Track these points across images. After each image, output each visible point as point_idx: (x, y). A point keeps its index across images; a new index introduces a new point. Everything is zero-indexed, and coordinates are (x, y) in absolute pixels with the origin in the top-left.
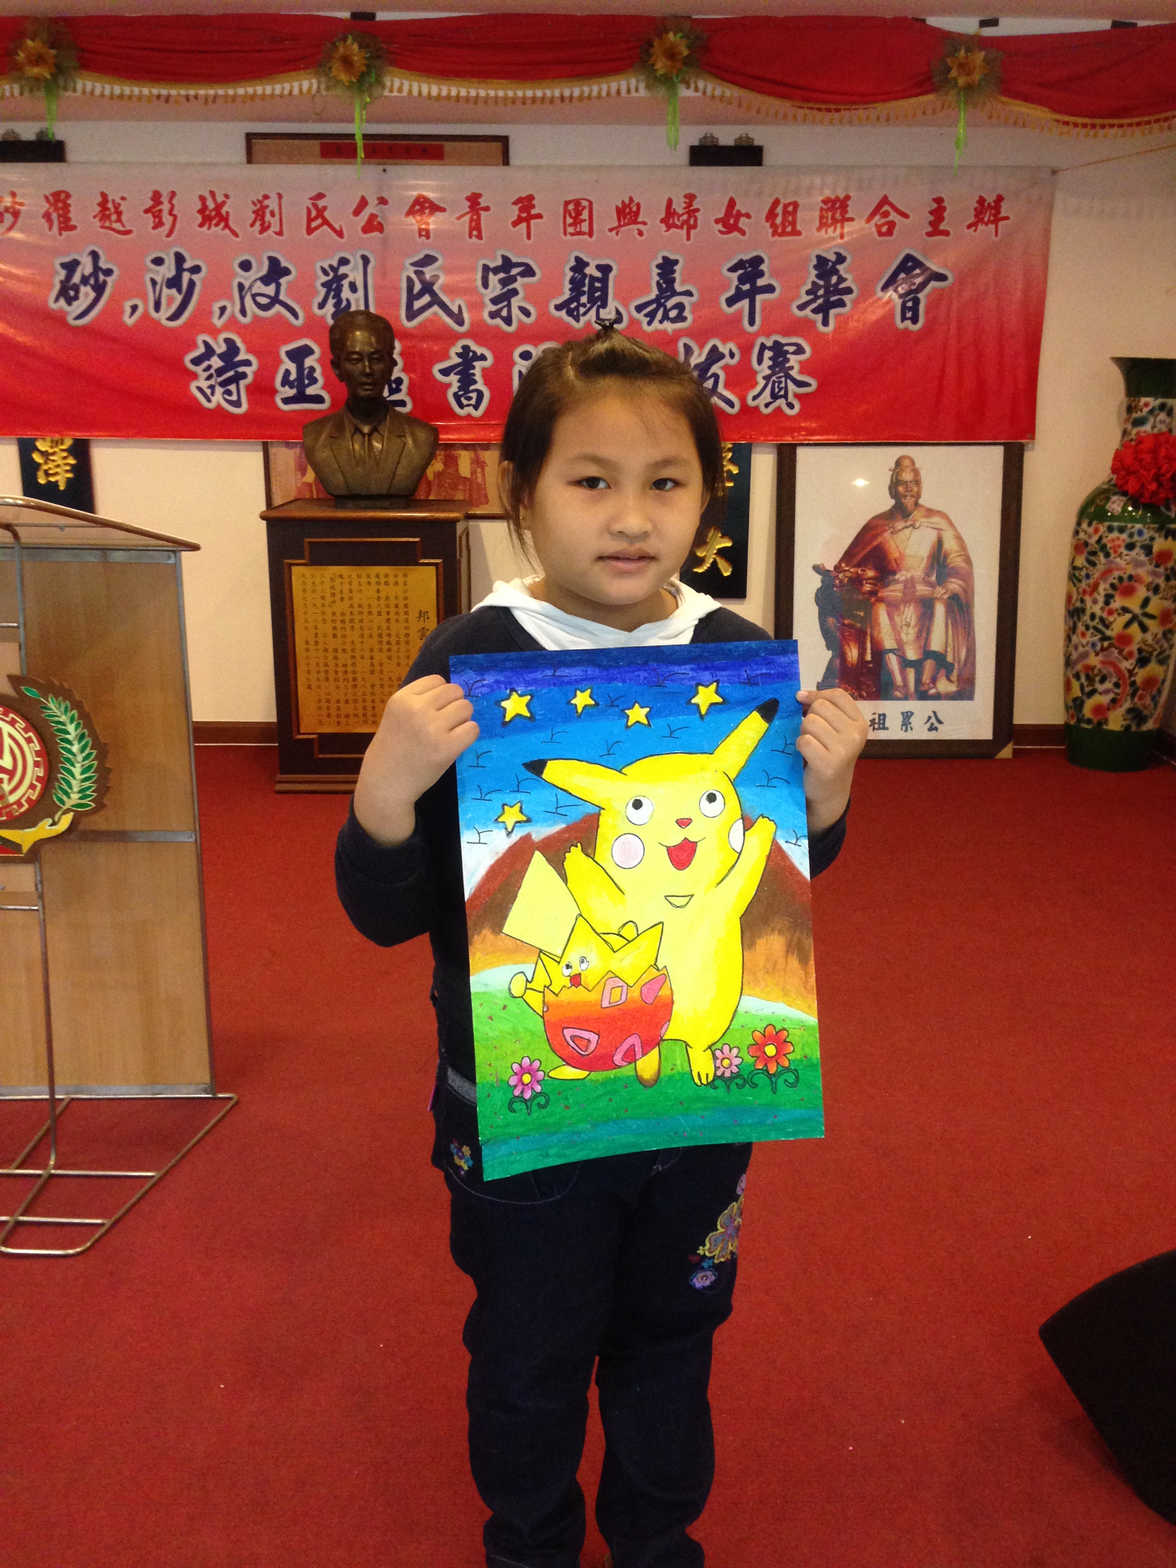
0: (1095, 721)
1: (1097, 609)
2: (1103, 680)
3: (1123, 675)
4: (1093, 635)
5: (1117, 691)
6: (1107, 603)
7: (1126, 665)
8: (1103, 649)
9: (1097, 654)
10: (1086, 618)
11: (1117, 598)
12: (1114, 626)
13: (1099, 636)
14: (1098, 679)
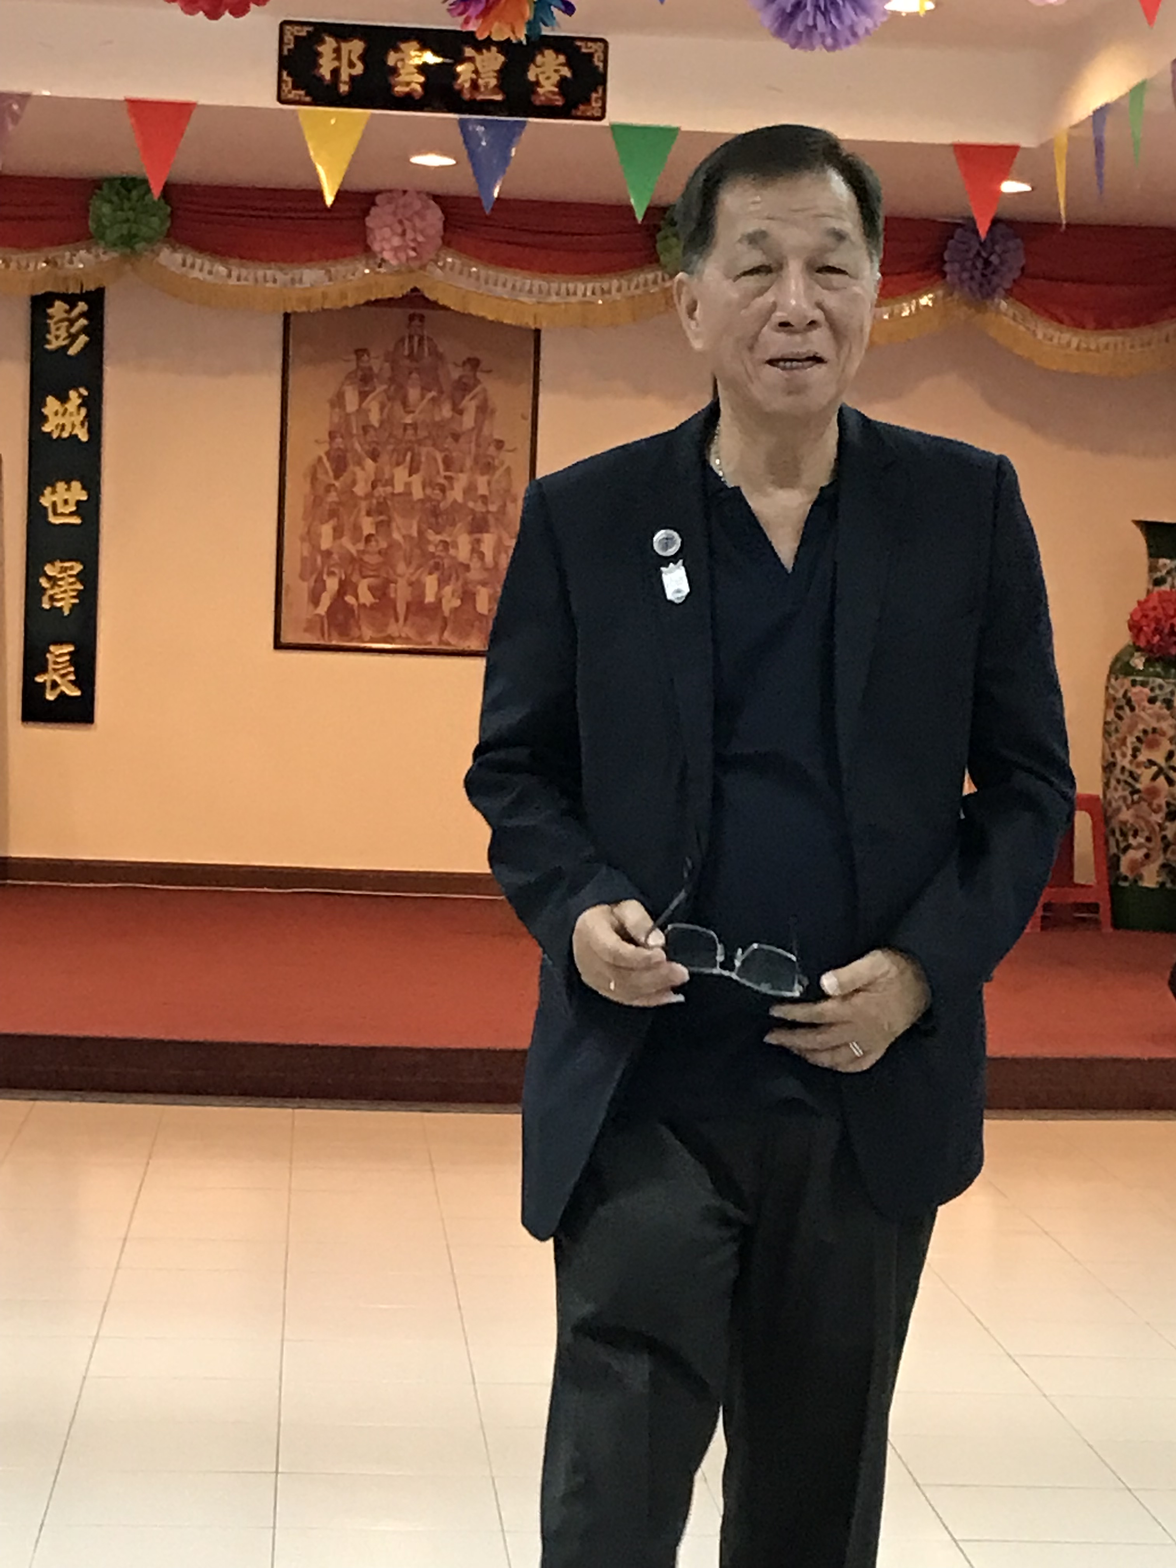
0: (1131, 877)
1: (1126, 762)
2: (1135, 835)
3: (1154, 829)
4: (1124, 790)
5: (1148, 845)
6: (1134, 756)
7: (1158, 818)
8: (1133, 802)
9: (1128, 808)
10: (1117, 771)
11: (1143, 750)
12: (1142, 779)
13: (1130, 789)
14: (1131, 833)
